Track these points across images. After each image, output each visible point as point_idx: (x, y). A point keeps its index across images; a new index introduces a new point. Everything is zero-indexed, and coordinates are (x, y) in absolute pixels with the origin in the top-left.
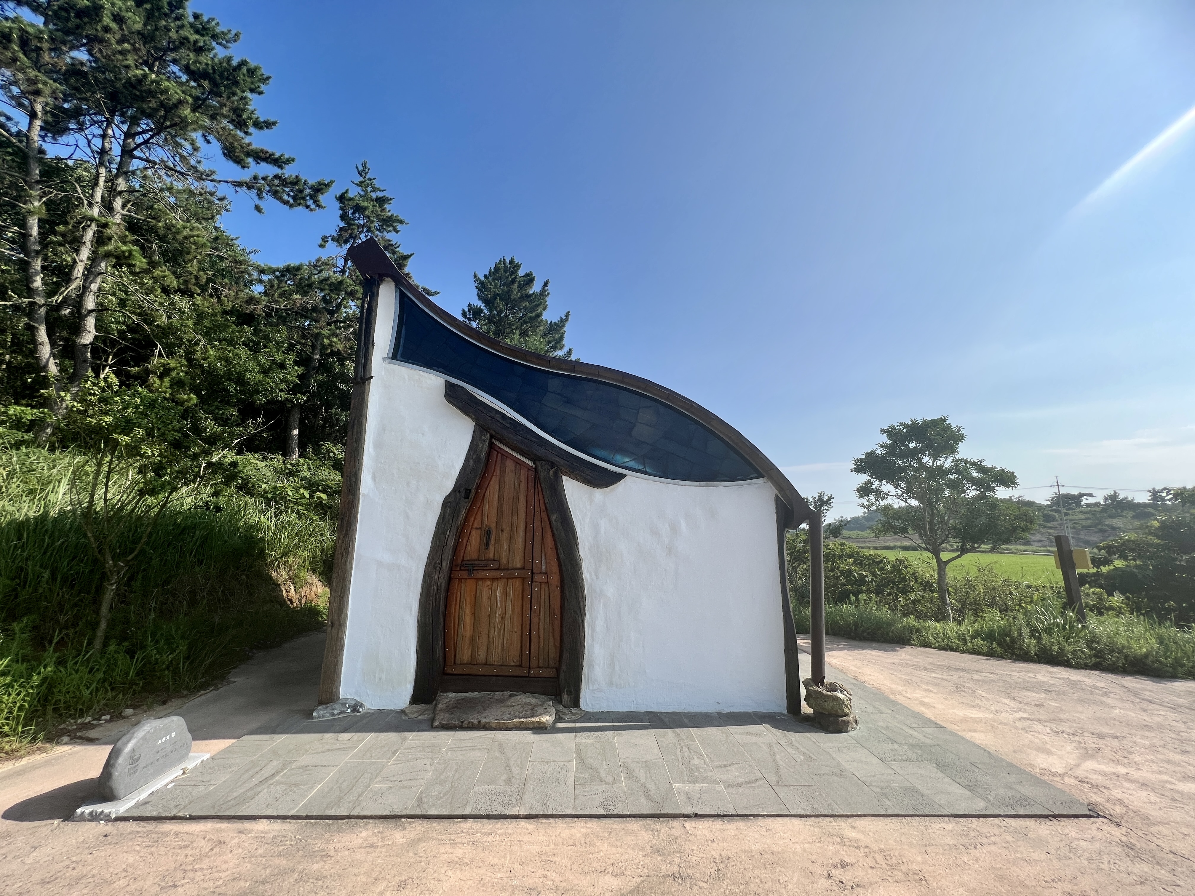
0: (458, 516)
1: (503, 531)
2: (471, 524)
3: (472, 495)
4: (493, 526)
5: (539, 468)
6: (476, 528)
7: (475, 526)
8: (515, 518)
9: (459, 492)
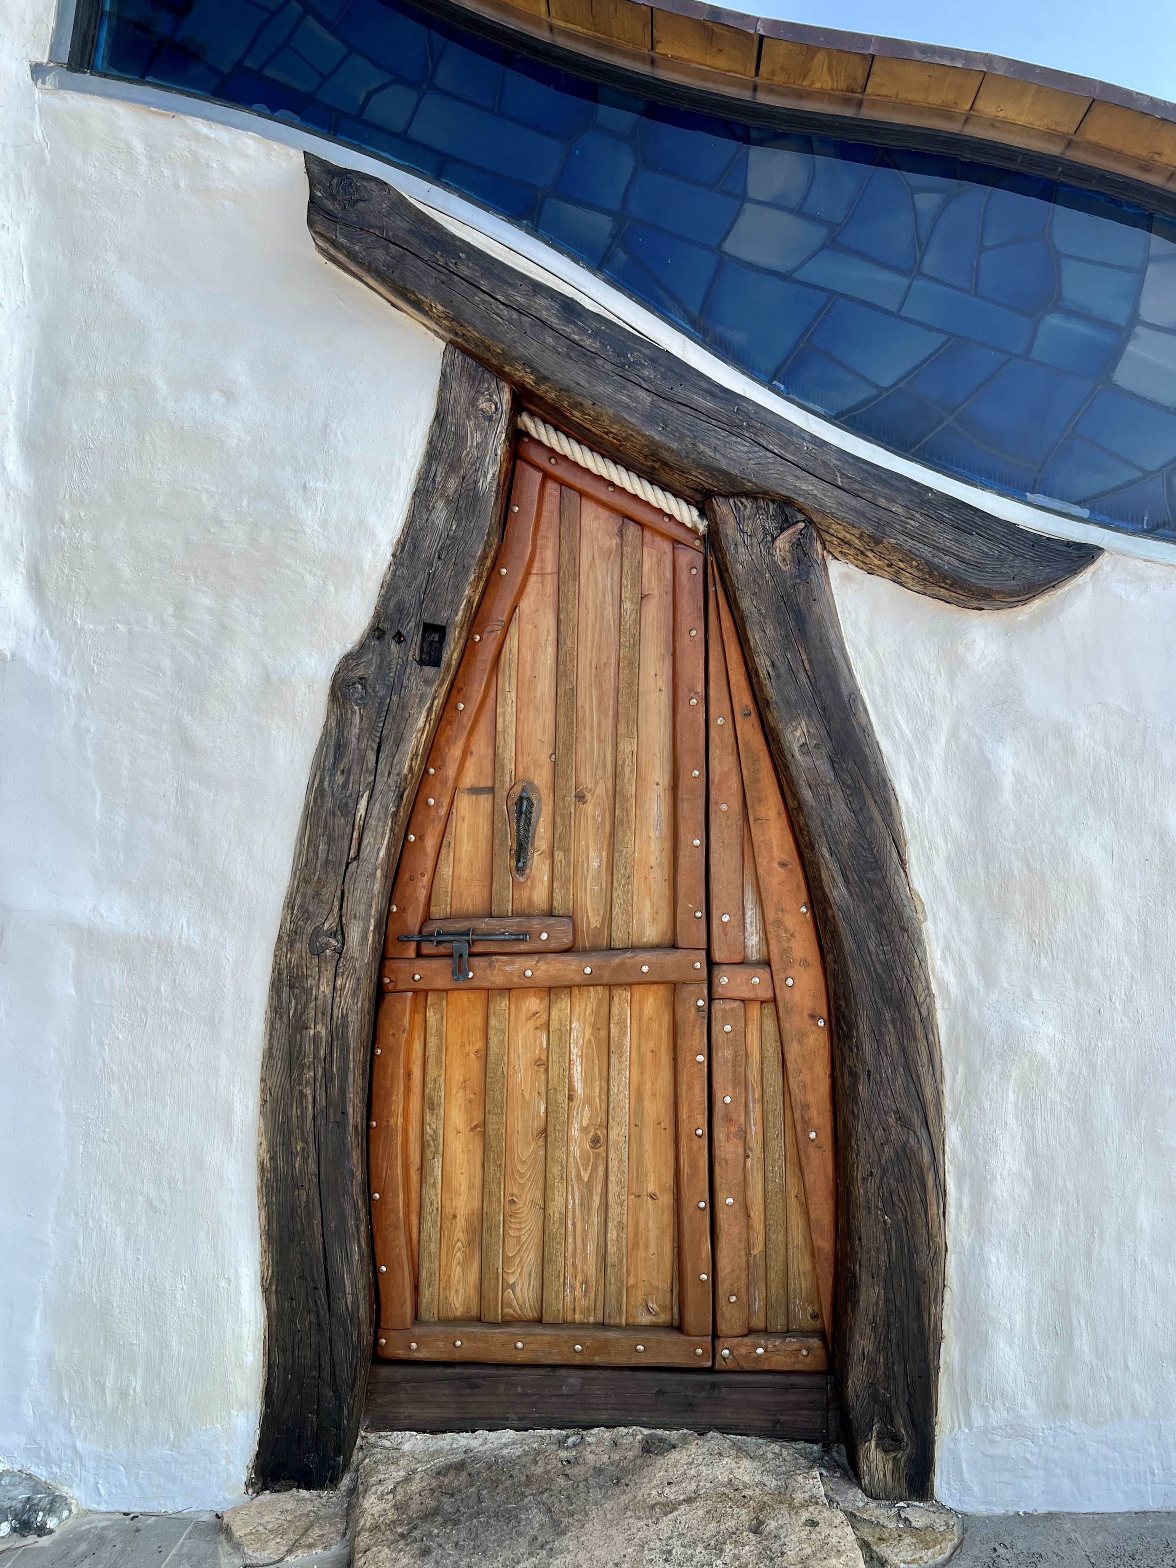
0: (399, 741)
1: (581, 798)
2: (451, 772)
3: (451, 652)
4: (541, 778)
5: (730, 530)
6: (475, 791)
7: (469, 779)
8: (627, 746)
9: (399, 637)
